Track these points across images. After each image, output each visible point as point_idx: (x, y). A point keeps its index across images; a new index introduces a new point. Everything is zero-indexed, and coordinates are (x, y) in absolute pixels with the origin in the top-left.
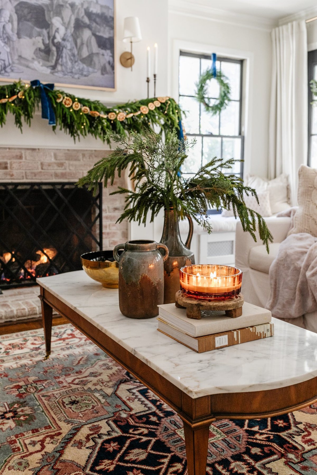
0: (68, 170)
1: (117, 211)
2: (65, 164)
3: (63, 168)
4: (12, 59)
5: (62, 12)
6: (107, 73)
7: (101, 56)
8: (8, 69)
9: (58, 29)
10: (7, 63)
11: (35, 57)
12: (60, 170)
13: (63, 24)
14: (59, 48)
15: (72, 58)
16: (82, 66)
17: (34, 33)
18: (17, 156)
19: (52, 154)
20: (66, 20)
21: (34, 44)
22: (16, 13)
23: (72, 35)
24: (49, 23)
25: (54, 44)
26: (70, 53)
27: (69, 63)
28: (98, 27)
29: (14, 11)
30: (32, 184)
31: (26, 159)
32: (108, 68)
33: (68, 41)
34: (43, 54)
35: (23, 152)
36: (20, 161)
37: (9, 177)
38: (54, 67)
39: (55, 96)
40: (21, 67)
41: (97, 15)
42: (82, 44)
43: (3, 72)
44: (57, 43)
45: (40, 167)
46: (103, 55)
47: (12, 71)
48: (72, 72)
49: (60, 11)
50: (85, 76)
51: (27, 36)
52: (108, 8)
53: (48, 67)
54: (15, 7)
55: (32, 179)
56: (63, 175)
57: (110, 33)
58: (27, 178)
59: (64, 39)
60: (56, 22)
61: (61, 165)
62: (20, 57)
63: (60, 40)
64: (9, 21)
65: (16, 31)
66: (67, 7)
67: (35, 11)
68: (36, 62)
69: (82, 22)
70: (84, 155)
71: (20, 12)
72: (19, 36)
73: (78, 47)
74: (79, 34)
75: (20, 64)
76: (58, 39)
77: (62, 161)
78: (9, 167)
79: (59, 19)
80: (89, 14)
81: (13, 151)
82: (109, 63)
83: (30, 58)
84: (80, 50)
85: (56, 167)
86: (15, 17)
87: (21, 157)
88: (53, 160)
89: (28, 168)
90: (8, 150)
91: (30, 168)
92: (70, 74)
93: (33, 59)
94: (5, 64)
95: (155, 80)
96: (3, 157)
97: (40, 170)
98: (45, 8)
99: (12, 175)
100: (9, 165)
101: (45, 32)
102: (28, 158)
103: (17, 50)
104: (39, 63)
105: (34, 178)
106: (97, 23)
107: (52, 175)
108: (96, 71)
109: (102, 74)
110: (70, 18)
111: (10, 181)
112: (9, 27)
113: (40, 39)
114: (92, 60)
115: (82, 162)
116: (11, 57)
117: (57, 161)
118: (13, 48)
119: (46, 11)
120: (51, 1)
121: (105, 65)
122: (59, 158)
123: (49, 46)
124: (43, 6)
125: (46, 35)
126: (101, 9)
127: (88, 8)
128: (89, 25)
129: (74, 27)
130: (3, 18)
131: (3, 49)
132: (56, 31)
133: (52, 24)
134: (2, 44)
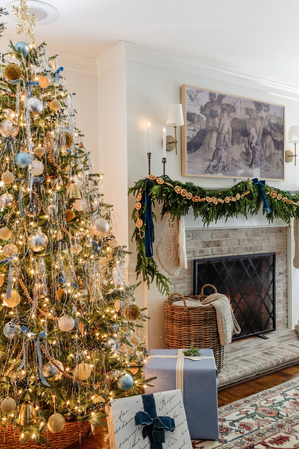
0: (253, 244)
1: (281, 275)
3: (251, 243)
4: (228, 161)
6: (280, 168)
7: (276, 155)
8: (226, 169)
9: (253, 136)
10: (225, 165)
11: (241, 159)
12: (249, 245)
13: (257, 133)
14: (254, 151)
15: (261, 157)
16: (266, 163)
17: (241, 141)
18: (225, 235)
19: (245, 233)
20: (258, 130)
21: (240, 149)
22: (231, 126)
23: (261, 140)
24: (249, 132)
26: (260, 154)
27: (259, 162)
28: (275, 133)
29: (230, 125)
32: (280, 163)
33: (259, 145)
34: (245, 156)
35: (229, 232)
36: (227, 239)
37: (220, 253)
38: (251, 165)
39: (265, 190)
40: (233, 167)
41: (275, 125)
42: (266, 147)
44: (253, 147)
45: (238, 243)
46: (278, 154)
48: (260, 169)
50: (268, 171)
51: (237, 143)
52: (281, 119)
53: (247, 165)
54: (231, 122)
55: (233, 253)
56: (251, 248)
57: (281, 138)
58: (230, 253)
59: (256, 144)
60: (253, 132)
61: (250, 240)
62: (233, 159)
63: (255, 145)
64: (227, 133)
65: (231, 140)
67: (241, 124)
68: (241, 163)
69: (266, 130)
70: (262, 231)
73: (264, 149)
75: (232, 164)
77: (250, 237)
78: (220, 245)
79: (254, 129)
81: (223, 231)
82: (281, 160)
83: (238, 160)
84: (265, 151)
85: (247, 243)
87: (227, 236)
88: (246, 237)
90: (220, 231)
91: (232, 245)
94: (224, 165)
96: (218, 237)
97: (238, 245)
98: (247, 122)
99: (222, 251)
100: (220, 243)
101: (246, 139)
102: (231, 236)
103: (231, 154)
104: (243, 163)
105: (235, 252)
106: (274, 131)
107: (244, 249)
108: (274, 166)
109: (277, 169)
110: (260, 128)
111: (220, 256)
112: (227, 137)
113: (244, 145)
114: (271, 158)
115: (261, 238)
116: (228, 159)
117: (248, 237)
118: (229, 152)
119: (247, 124)
120: (250, 116)
121: (278, 161)
122: (249, 235)
123: (248, 150)
124: (246, 120)
125: (247, 142)
126: (277, 120)
127: (270, 119)
128: (270, 132)
129: (262, 135)
130: (224, 131)
131: (223, 153)
132: (252, 138)
133: (250, 133)
134: (223, 150)
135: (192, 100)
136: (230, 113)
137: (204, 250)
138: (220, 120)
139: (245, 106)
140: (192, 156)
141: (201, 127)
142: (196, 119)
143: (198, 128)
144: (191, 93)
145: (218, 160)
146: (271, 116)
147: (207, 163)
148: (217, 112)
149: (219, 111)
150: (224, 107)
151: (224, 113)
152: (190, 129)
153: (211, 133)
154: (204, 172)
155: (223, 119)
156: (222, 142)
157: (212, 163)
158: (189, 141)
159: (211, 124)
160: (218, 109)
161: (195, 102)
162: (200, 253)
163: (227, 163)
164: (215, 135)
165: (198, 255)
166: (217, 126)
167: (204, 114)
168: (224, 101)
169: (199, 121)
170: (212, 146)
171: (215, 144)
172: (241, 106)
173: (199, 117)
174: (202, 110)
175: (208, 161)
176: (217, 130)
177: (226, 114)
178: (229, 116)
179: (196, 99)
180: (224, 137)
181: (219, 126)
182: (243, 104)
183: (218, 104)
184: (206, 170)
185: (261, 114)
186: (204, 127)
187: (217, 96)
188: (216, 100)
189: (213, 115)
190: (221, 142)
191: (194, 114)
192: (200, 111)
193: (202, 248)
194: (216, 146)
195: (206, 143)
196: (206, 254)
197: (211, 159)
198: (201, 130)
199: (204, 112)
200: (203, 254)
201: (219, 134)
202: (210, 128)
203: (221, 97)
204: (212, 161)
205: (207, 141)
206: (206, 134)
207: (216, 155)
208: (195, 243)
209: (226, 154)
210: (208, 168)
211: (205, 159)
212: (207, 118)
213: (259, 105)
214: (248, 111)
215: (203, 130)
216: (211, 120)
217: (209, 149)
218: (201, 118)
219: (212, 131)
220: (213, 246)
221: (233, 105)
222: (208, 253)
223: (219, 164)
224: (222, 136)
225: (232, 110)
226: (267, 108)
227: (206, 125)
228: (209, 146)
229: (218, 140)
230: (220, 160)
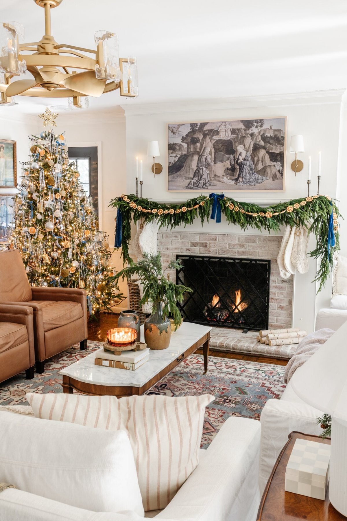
0: (247, 250)
1: (285, 283)
2: (245, 245)
3: (244, 248)
4: (210, 178)
5: (244, 141)
6: (277, 179)
7: (272, 167)
8: (207, 184)
9: (241, 153)
10: (207, 181)
11: (225, 175)
12: (242, 250)
13: (245, 149)
14: (241, 166)
15: (250, 171)
16: (257, 176)
17: (225, 158)
18: (213, 239)
19: (237, 238)
20: (247, 146)
21: (224, 166)
22: (214, 148)
23: (251, 155)
24: (235, 150)
25: (237, 164)
26: (249, 168)
27: (248, 175)
28: (272, 146)
29: (213, 147)
30: (220, 258)
31: (219, 241)
32: (278, 174)
33: (248, 160)
34: (230, 172)
35: (217, 236)
36: (215, 242)
37: (207, 252)
38: (237, 180)
39: (224, 203)
40: (215, 182)
41: (271, 138)
42: (258, 160)
43: (204, 186)
44: (240, 163)
45: (228, 247)
46: (274, 166)
47: (210, 185)
48: (250, 182)
49: (243, 140)
50: (260, 183)
51: (220, 161)
52: (280, 131)
53: (232, 180)
54: (213, 144)
55: (221, 255)
56: (243, 253)
57: (280, 149)
58: (219, 254)
59: (245, 160)
60: (240, 148)
61: (242, 246)
62: (215, 175)
63: (242, 161)
64: (209, 154)
65: (213, 160)
66: (248, 137)
67: (226, 144)
68: (225, 178)
69: (259, 145)
70: (260, 239)
71: (216, 147)
72: (215, 162)
73: (255, 163)
74: (256, 154)
75: (215, 180)
76: (241, 159)
77: (243, 243)
78: (208, 246)
79: (242, 146)
80: (264, 138)
81: (211, 235)
82: (279, 171)
83: (221, 176)
84: (256, 165)
85: (239, 247)
86: (213, 151)
87: (216, 240)
88: (237, 242)
89: (219, 247)
90: (208, 235)
91: (221, 247)
92: (248, 183)
93: (223, 175)
94: (205, 181)
95: (319, 180)
96: (205, 239)
97: (228, 248)
98: (233, 141)
99: (209, 251)
100: (208, 245)
101: (232, 156)
102: (220, 240)
103: (213, 172)
104: (227, 178)
105: (223, 254)
106: (270, 144)
107: (235, 253)
108: (268, 178)
109: (273, 180)
110: (250, 144)
111: (208, 255)
112: (209, 158)
113: (228, 162)
114: (265, 171)
116: (210, 176)
117: (240, 243)
118: (211, 170)
119: (233, 143)
120: (237, 135)
121: (275, 173)
122: (241, 241)
123: (234, 166)
124: (231, 140)
125: (233, 159)
126: (274, 133)
127: (264, 134)
128: (264, 146)
129: (252, 150)
130: (206, 153)
131: (205, 172)
132: (239, 155)
133: (237, 150)
134: (204, 169)
135: (174, 133)
136: (213, 136)
137: (190, 248)
138: (201, 145)
139: (230, 127)
140: (173, 177)
141: (182, 153)
142: (178, 148)
143: (179, 155)
144: (173, 128)
145: (199, 178)
146: (265, 130)
147: (188, 181)
148: (198, 138)
149: (201, 137)
150: (206, 132)
151: (206, 138)
152: (172, 156)
153: (192, 156)
154: (185, 188)
155: (205, 142)
156: (204, 163)
157: (193, 181)
158: (171, 165)
159: (192, 150)
160: (200, 136)
161: (177, 134)
162: (186, 250)
163: (209, 179)
164: (196, 157)
165: (185, 251)
166: (198, 150)
167: (185, 143)
168: (206, 128)
169: (180, 149)
170: (192, 167)
171: (196, 165)
172: (225, 129)
173: (180, 146)
174: (183, 139)
175: (188, 179)
176: (198, 153)
177: (208, 139)
178: (211, 139)
179: (177, 132)
180: (206, 158)
181: (200, 150)
182: (228, 125)
183: (200, 132)
184: (187, 187)
185: (252, 130)
186: (185, 153)
187: (199, 125)
188: (197, 129)
189: (194, 141)
190: (202, 162)
191: (176, 144)
192: (181, 141)
193: (189, 247)
194: (197, 166)
195: (187, 165)
196: (193, 252)
197: (192, 177)
198: (182, 156)
199: (185, 141)
200: (189, 252)
201: (200, 156)
202: (191, 153)
203: (203, 125)
204: (193, 179)
205: (187, 163)
206: (187, 158)
207: (197, 174)
208: (182, 242)
209: (208, 172)
210: (189, 185)
211: (186, 178)
212: (188, 145)
213: (248, 124)
214: (233, 131)
215: (185, 155)
216: (192, 147)
217: (190, 170)
218: (183, 146)
219: (193, 154)
220: (200, 246)
221: (216, 129)
222: (195, 252)
223: (200, 181)
224: (204, 157)
225: (215, 134)
226: (260, 124)
227: (187, 151)
228: (189, 167)
229: (199, 161)
230: (201, 178)
